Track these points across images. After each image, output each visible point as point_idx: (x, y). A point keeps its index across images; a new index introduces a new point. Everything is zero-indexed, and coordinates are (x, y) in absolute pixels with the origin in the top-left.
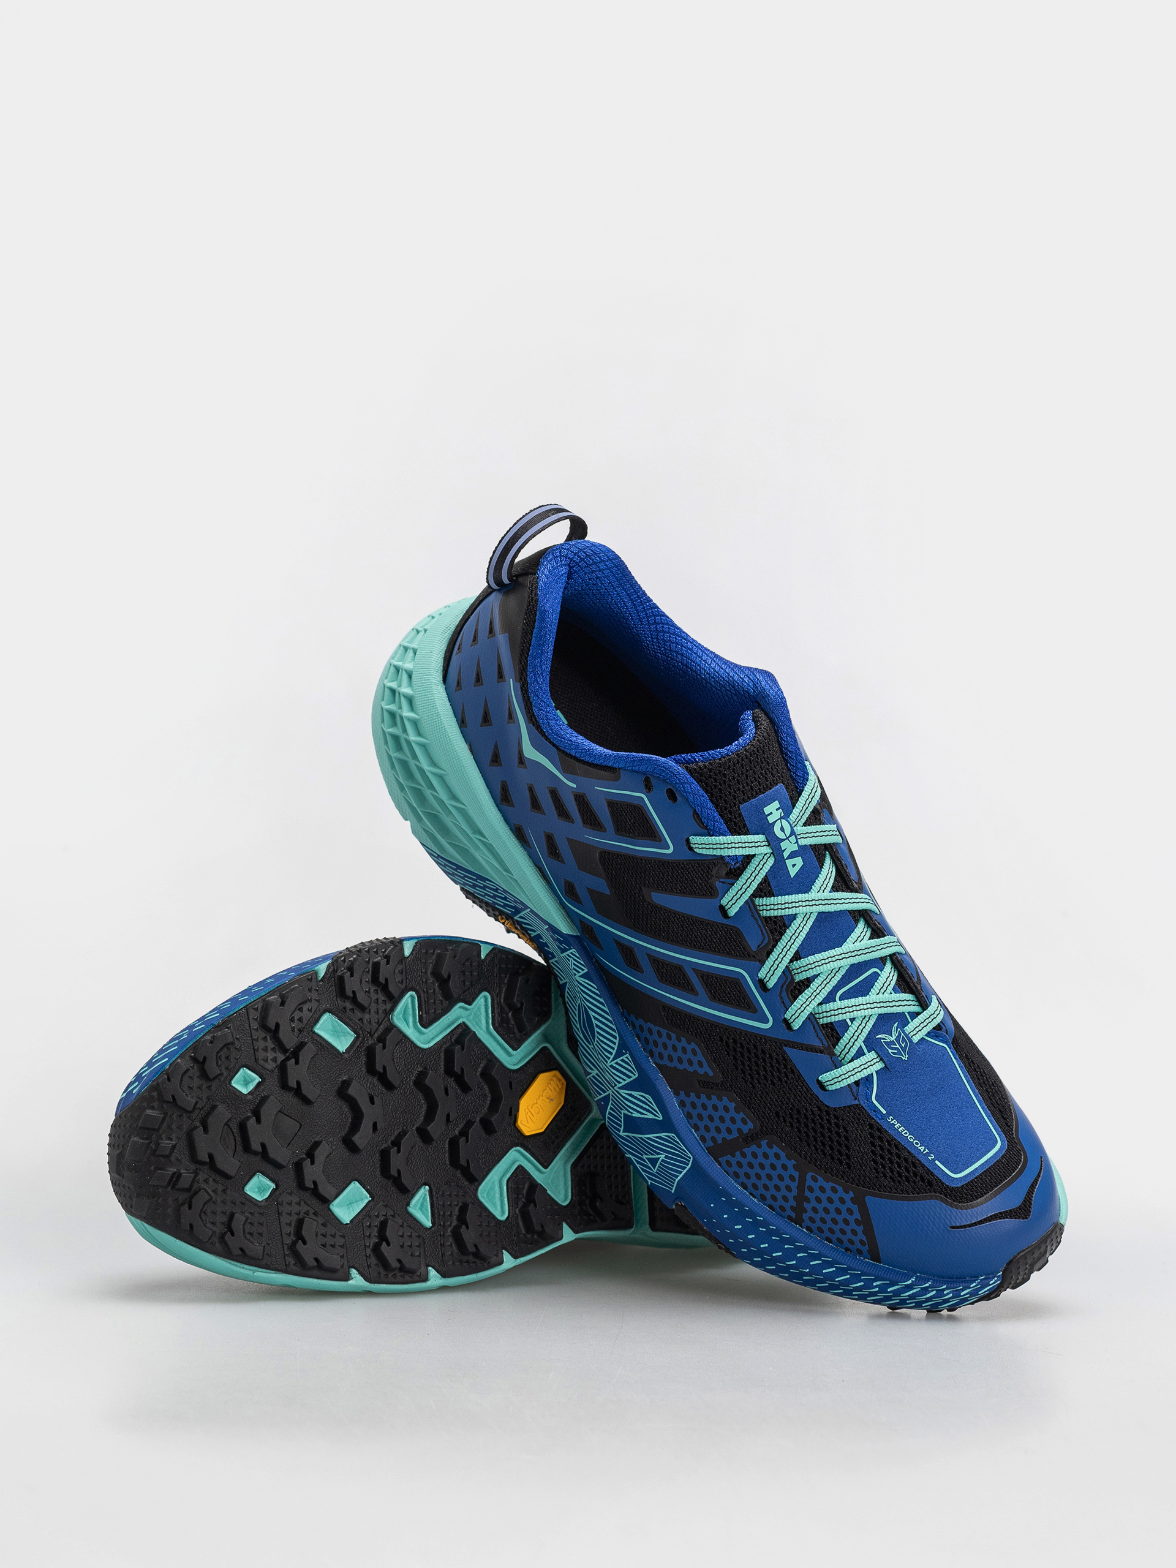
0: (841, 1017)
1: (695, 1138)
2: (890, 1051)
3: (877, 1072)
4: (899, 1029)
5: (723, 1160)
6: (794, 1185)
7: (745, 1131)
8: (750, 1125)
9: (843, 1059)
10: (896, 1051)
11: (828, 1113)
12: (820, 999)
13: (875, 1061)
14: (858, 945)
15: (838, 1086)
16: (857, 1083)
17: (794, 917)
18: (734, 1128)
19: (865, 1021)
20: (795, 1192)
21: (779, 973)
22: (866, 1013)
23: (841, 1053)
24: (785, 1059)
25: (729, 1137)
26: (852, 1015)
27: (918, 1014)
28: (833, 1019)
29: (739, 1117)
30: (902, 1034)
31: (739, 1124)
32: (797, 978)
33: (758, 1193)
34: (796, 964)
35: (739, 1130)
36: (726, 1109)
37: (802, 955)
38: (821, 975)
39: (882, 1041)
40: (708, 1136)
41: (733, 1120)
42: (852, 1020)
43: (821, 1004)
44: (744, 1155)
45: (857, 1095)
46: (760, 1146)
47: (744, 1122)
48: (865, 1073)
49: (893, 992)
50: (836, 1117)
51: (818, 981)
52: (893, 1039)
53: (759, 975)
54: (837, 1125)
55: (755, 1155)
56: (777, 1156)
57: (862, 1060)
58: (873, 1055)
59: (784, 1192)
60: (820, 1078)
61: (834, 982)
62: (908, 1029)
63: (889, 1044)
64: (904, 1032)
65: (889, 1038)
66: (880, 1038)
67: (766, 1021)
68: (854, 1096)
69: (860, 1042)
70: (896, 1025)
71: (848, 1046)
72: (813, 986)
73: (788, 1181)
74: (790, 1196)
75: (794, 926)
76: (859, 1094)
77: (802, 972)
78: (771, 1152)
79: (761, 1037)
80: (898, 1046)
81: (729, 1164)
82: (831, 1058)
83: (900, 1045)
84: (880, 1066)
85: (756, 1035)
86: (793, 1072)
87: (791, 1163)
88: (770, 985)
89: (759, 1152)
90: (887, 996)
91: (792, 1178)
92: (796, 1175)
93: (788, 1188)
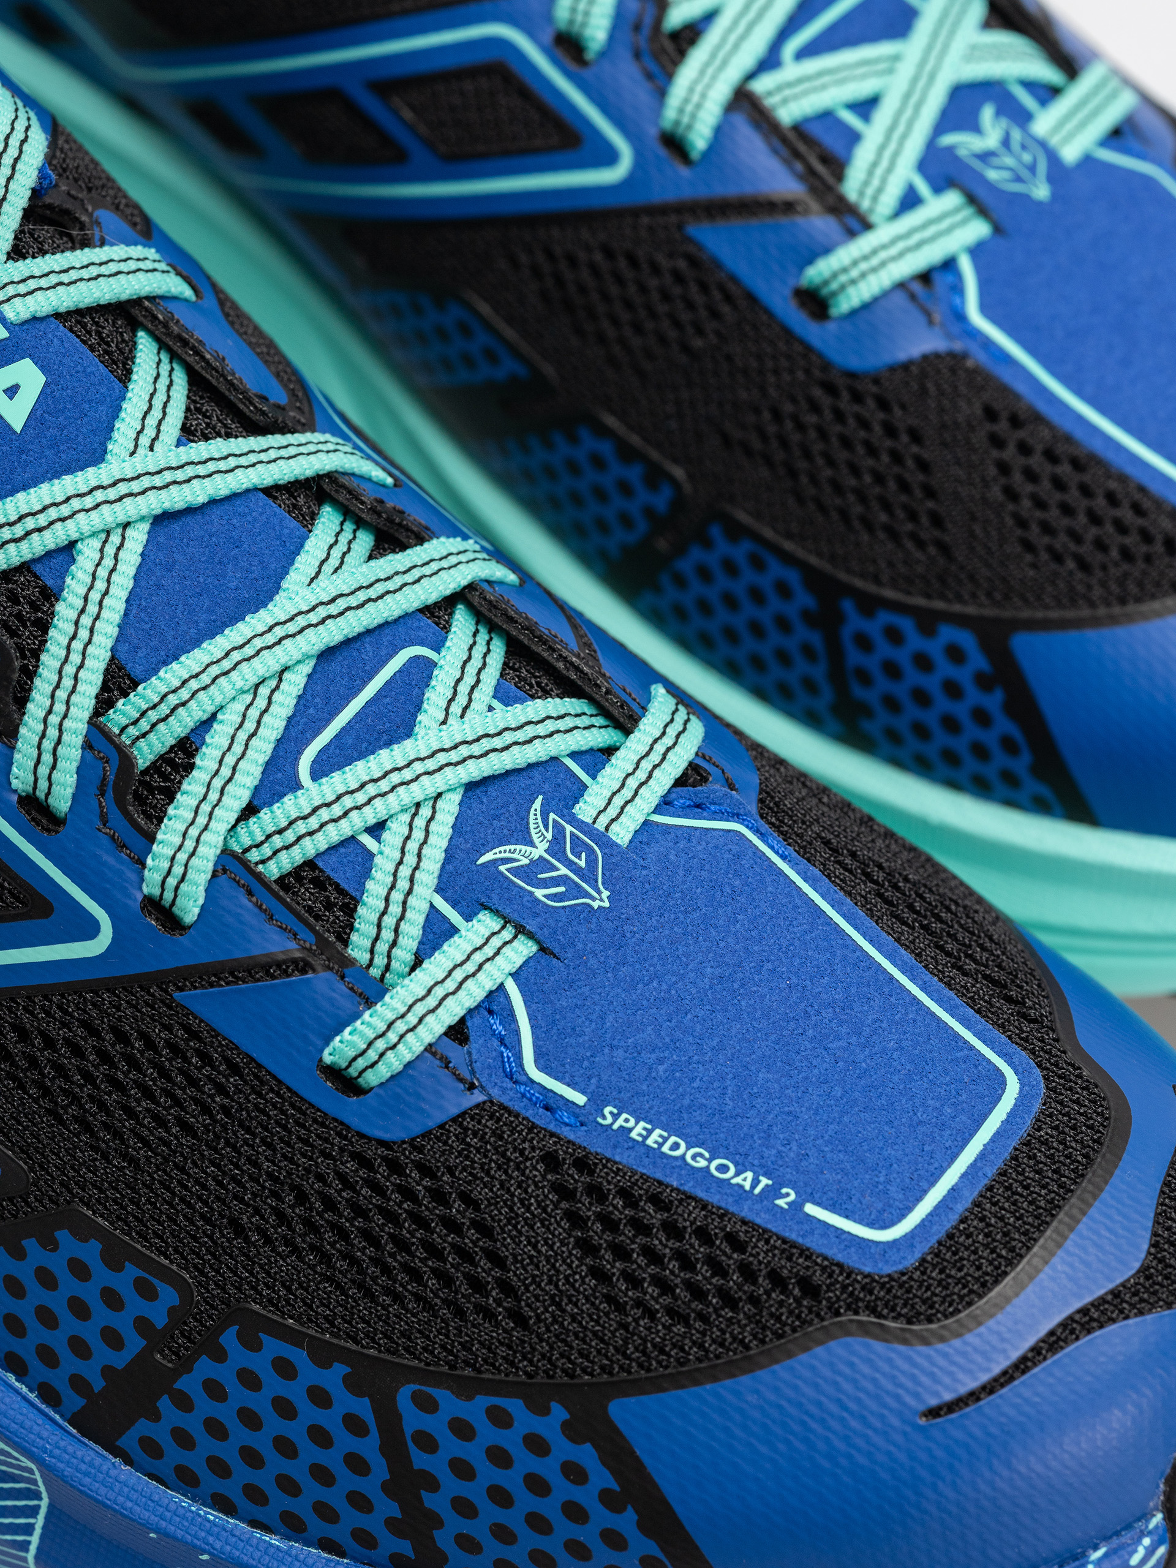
0: (334, 834)
1: (25, 1398)
2: (539, 893)
3: (515, 975)
4: (552, 816)
5: (129, 1440)
6: (369, 1447)
7: (160, 1320)
8: (168, 1296)
9: (387, 968)
10: (562, 889)
11: (395, 1167)
12: (239, 795)
13: (496, 942)
14: (327, 587)
15: (394, 1063)
16: (457, 1032)
17: (68, 550)
18: (123, 1322)
19: (420, 822)
20: (380, 1469)
21: (72, 753)
22: (417, 792)
23: (372, 952)
24: (194, 1035)
25: (120, 1360)
26: (370, 816)
27: (609, 751)
28: (310, 848)
29: (124, 1281)
30: (569, 829)
31: (137, 1307)
32: (145, 754)
33: (270, 1513)
34: (124, 711)
35: (142, 1325)
36: (80, 1270)
37: (137, 671)
38: (219, 716)
39: (502, 868)
40: (59, 1379)
41: (112, 1299)
42: (377, 829)
43: (249, 811)
44: (184, 1403)
45: (473, 1072)
46: (220, 1356)
47: (146, 1291)
48: (475, 993)
49: (496, 704)
50: (425, 1170)
51: (217, 739)
52: (540, 850)
53: (15, 784)
54: (439, 1196)
55: (216, 1391)
56: (285, 1369)
57: (452, 951)
58: (486, 923)
59: (347, 1481)
60: (327, 1058)
61: (274, 725)
62: (585, 810)
63: (530, 872)
64: (574, 821)
65: (522, 854)
66: (495, 862)
67: (90, 930)
68: (461, 1080)
69: (425, 895)
70: (537, 804)
71: (389, 921)
72: (206, 760)
73: (345, 1441)
74: (371, 1485)
75: (75, 585)
76: (477, 1066)
77: (154, 726)
78: (260, 1363)
79: (95, 986)
80: (564, 871)
81: (151, 1447)
82: (343, 977)
83: (569, 864)
84: (523, 950)
85: (77, 988)
86: (235, 1069)
87: (333, 1378)
88: (62, 800)
89: (225, 1373)
90: (477, 722)
91: (355, 1425)
92: (363, 1408)
93: (356, 1464)
